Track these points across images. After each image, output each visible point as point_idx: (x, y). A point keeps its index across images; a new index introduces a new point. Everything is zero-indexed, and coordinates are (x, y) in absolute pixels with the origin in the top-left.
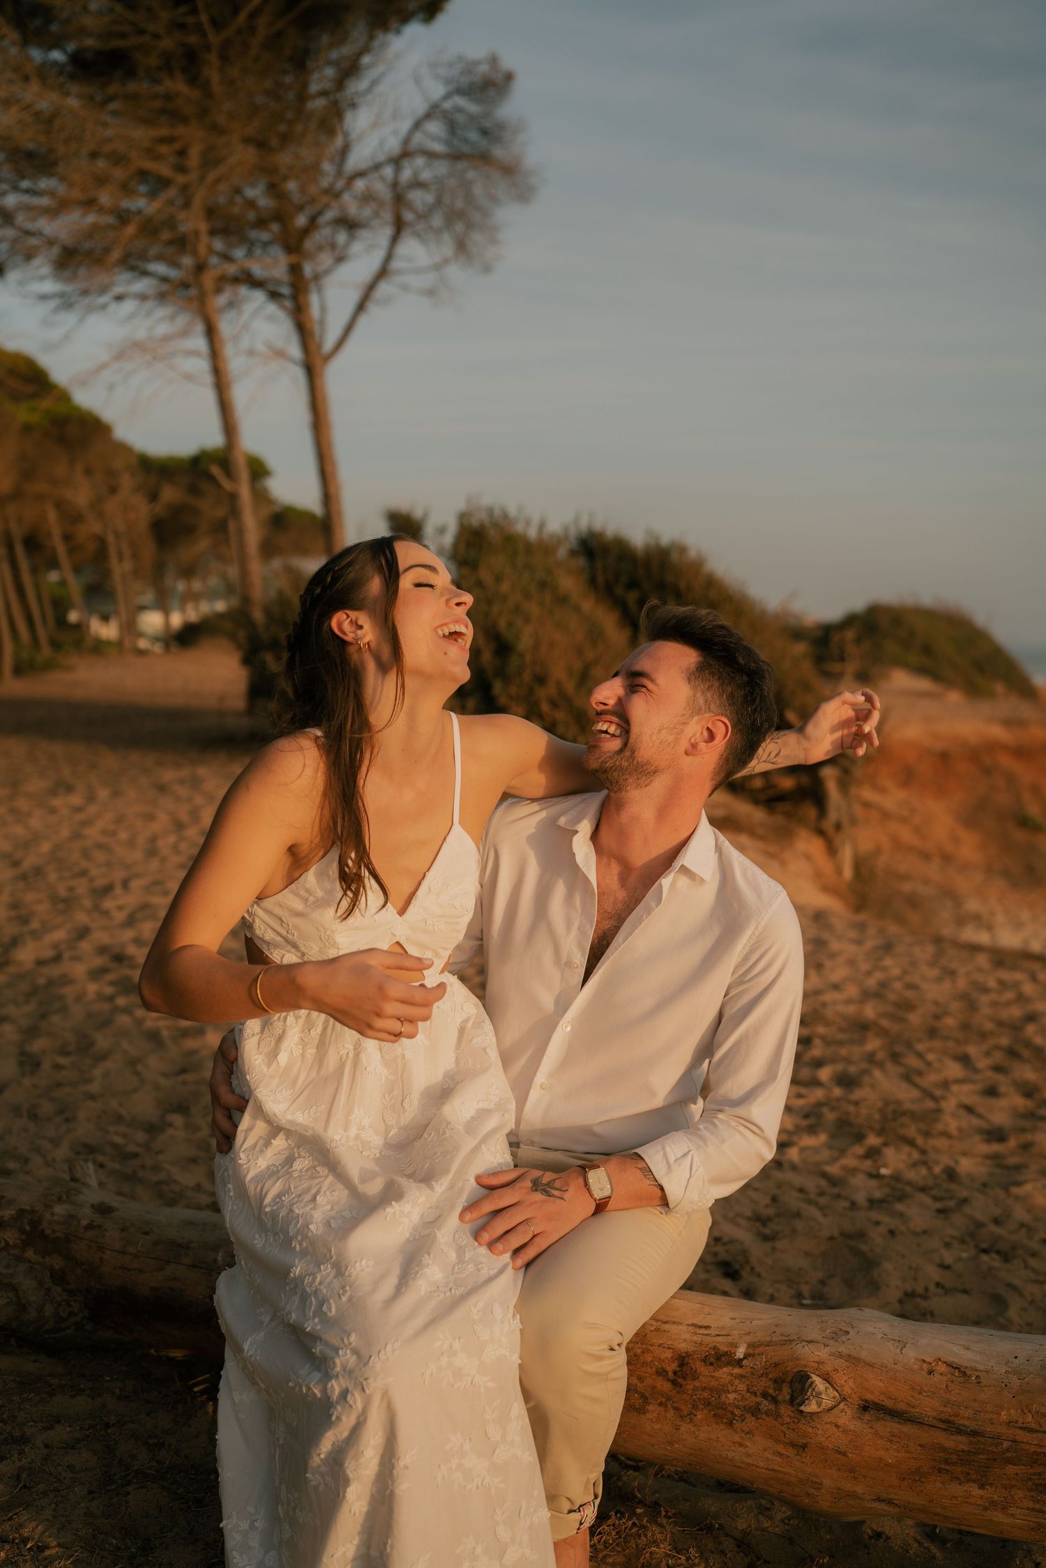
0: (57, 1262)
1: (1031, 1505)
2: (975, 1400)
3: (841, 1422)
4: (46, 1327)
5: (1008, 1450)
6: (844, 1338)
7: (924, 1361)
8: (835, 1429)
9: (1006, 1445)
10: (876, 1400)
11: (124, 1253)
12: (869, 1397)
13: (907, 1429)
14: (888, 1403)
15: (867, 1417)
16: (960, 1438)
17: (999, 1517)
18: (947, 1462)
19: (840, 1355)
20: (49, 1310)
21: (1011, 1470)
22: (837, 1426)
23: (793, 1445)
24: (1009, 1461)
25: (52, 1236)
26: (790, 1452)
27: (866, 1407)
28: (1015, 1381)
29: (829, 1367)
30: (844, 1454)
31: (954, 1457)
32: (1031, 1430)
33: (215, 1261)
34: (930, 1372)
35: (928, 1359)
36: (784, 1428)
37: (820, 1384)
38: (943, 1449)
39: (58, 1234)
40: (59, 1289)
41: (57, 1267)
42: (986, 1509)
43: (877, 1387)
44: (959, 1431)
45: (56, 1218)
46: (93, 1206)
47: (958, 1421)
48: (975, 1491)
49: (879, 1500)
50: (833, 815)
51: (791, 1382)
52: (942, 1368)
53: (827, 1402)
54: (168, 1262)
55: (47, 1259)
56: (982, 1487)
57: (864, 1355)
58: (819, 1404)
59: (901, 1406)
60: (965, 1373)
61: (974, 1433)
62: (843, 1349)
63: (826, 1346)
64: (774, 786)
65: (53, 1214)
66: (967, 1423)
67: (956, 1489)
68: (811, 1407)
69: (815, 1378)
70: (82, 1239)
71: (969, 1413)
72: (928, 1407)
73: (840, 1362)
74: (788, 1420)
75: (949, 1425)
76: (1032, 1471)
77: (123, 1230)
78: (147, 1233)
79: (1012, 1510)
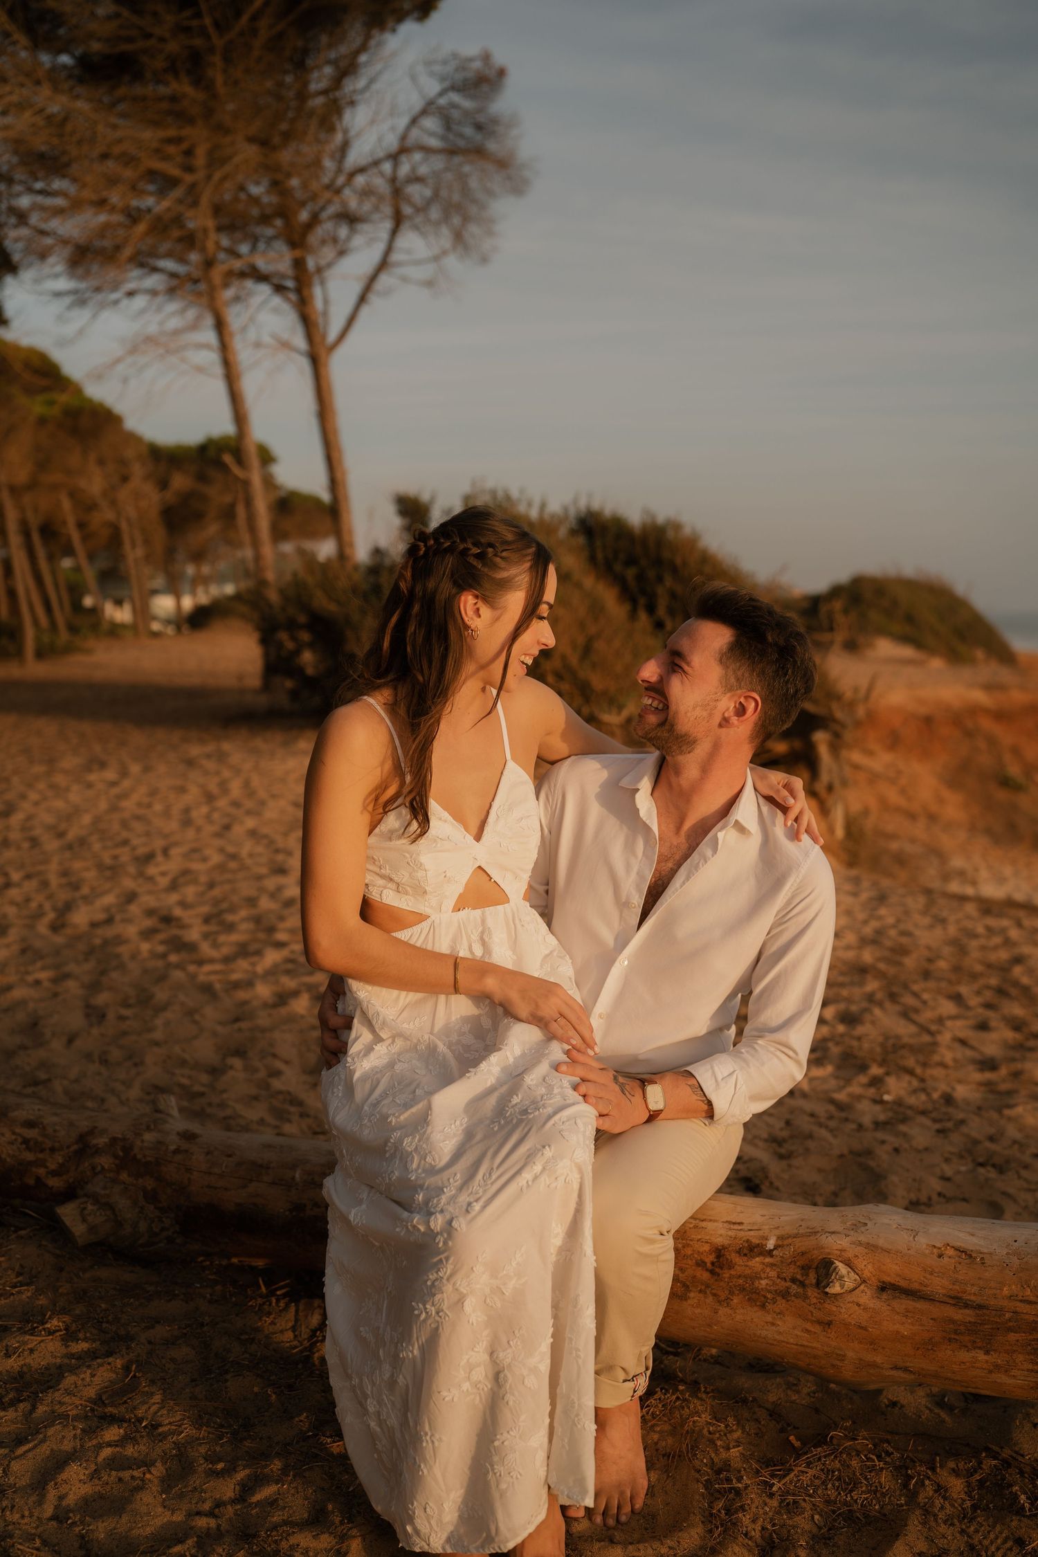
0: (149, 1183)
1: (1030, 1367)
2: (980, 1278)
3: (861, 1301)
4: (140, 1242)
5: (1010, 1320)
6: (863, 1229)
7: (935, 1246)
8: (857, 1308)
9: (1008, 1316)
10: (893, 1282)
11: (210, 1173)
12: (887, 1279)
13: (920, 1305)
14: (903, 1284)
15: (885, 1296)
16: (967, 1311)
17: (1001, 1378)
18: (956, 1332)
19: (860, 1244)
20: (143, 1226)
21: (1012, 1337)
22: (858, 1305)
23: (820, 1322)
24: (1010, 1330)
25: (144, 1160)
26: (817, 1329)
27: (883, 1288)
28: (1015, 1261)
29: (850, 1254)
30: (865, 1329)
31: (962, 1328)
32: (1030, 1303)
33: (293, 1178)
34: (940, 1256)
35: (938, 1245)
36: (811, 1308)
37: (842, 1269)
38: (952, 1321)
39: (149, 1159)
40: (152, 1207)
41: (149, 1188)
42: (990, 1372)
43: (893, 1270)
44: (967, 1306)
45: (146, 1144)
46: (178, 1134)
47: (965, 1297)
48: (981, 1356)
49: (896, 1368)
50: (825, 777)
51: (817, 1268)
52: (951, 1252)
53: (849, 1284)
54: (251, 1181)
55: (140, 1180)
56: (987, 1353)
57: (881, 1242)
58: (842, 1286)
59: (915, 1286)
60: (970, 1256)
61: (980, 1307)
62: (863, 1238)
63: (847, 1236)
64: (769, 751)
65: (143, 1141)
66: (973, 1298)
67: (964, 1356)
68: (835, 1289)
69: (838, 1263)
70: (171, 1162)
71: (975, 1289)
72: (938, 1285)
73: (860, 1250)
74: (814, 1300)
75: (957, 1301)
76: (1031, 1337)
77: (208, 1153)
78: (230, 1156)
79: (1014, 1372)
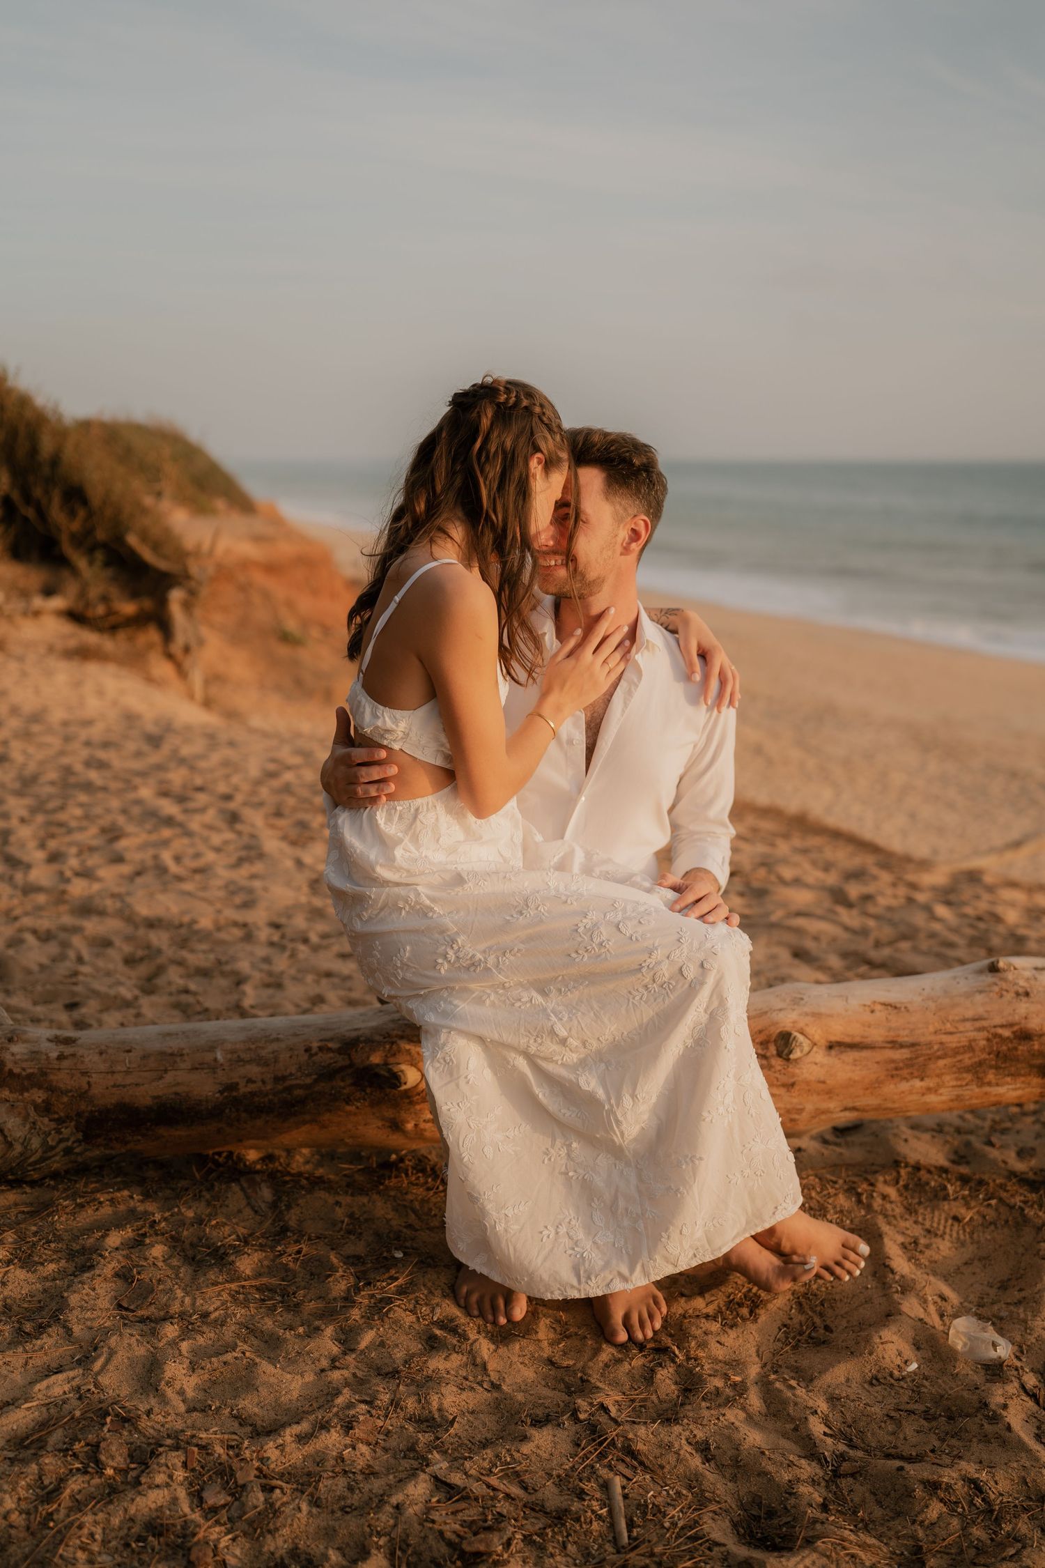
0: (38, 1096)
1: (955, 1083)
2: (909, 1023)
3: (817, 1061)
4: (32, 1159)
5: (938, 1050)
6: (802, 1002)
7: (865, 1005)
8: (815, 1067)
9: (936, 1047)
10: (838, 1039)
11: (113, 1072)
12: (833, 1039)
13: (865, 1054)
14: (847, 1040)
15: (833, 1052)
16: (904, 1051)
17: (932, 1099)
18: (896, 1069)
19: (807, 1014)
20: (36, 1143)
21: (941, 1063)
22: (816, 1064)
23: (784, 1085)
24: (939, 1058)
25: (24, 1073)
26: (782, 1091)
27: (830, 1047)
28: (932, 1005)
29: (801, 1025)
30: (824, 1082)
31: (901, 1065)
32: (951, 1033)
33: (215, 1060)
34: (872, 1011)
35: (868, 1003)
36: (777, 1075)
37: (801, 1038)
38: (893, 1061)
39: (29, 1071)
40: (46, 1120)
41: (40, 1101)
42: (923, 1094)
43: (838, 1031)
44: (902, 1046)
45: (18, 1057)
46: (49, 1040)
47: (900, 1040)
48: (917, 1083)
49: (846, 1109)
50: (180, 639)
51: (775, 1041)
52: (878, 1007)
53: (806, 1049)
54: (166, 1071)
55: (26, 1095)
56: (922, 1080)
57: (823, 1010)
58: (802, 1051)
59: (857, 1039)
60: (896, 1008)
61: (913, 1045)
62: (806, 1009)
63: (794, 1010)
65: (13, 1054)
66: (906, 1039)
67: (904, 1086)
68: (796, 1054)
69: (795, 1034)
70: (59, 1069)
71: (906, 1032)
72: (877, 1035)
73: (809, 1019)
74: (779, 1068)
75: (894, 1044)
76: (955, 1060)
77: (101, 1053)
78: (129, 1051)
79: (941, 1091)
